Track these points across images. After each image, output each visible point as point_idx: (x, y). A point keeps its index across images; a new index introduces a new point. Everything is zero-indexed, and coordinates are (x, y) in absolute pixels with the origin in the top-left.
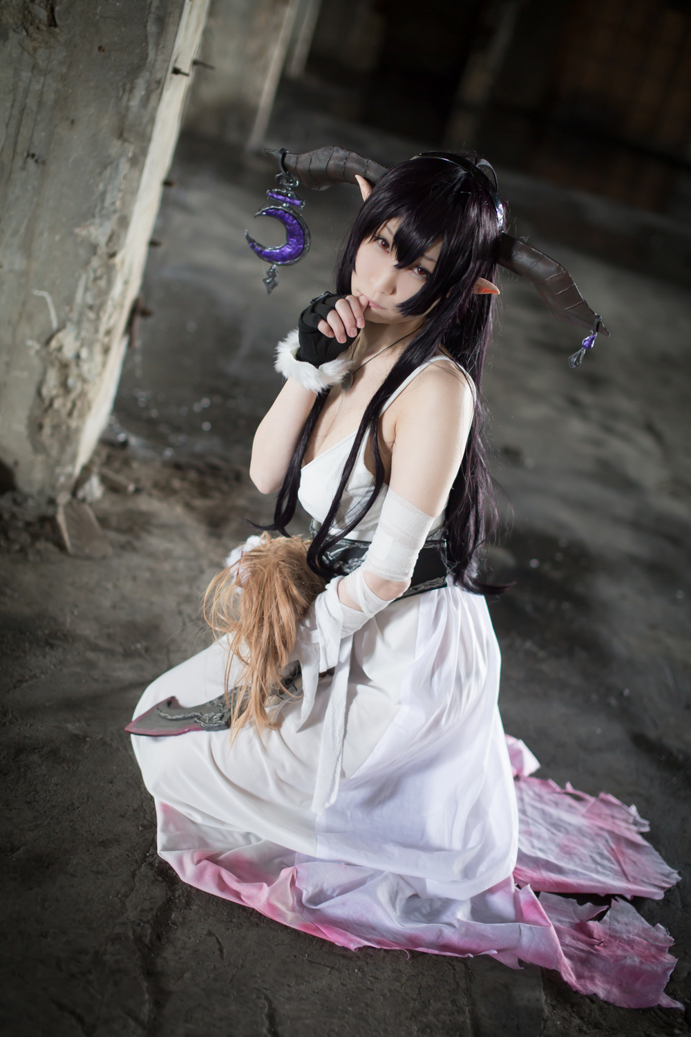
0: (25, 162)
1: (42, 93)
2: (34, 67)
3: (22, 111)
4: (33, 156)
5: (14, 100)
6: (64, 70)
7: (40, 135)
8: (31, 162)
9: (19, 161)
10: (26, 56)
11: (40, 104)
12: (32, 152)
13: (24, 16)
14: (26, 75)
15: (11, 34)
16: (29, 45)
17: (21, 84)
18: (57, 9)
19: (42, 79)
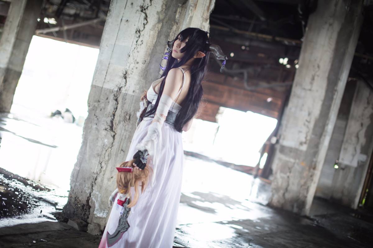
0: (121, 152)
1: (126, 135)
2: (125, 129)
3: (121, 140)
4: (123, 150)
5: (120, 137)
6: (131, 130)
7: (125, 145)
8: (122, 151)
9: (120, 151)
10: (124, 127)
11: (125, 138)
12: (122, 149)
13: (125, 118)
14: (123, 131)
15: (121, 122)
16: (125, 124)
17: (122, 134)
18: (131, 116)
19: (126, 132)
